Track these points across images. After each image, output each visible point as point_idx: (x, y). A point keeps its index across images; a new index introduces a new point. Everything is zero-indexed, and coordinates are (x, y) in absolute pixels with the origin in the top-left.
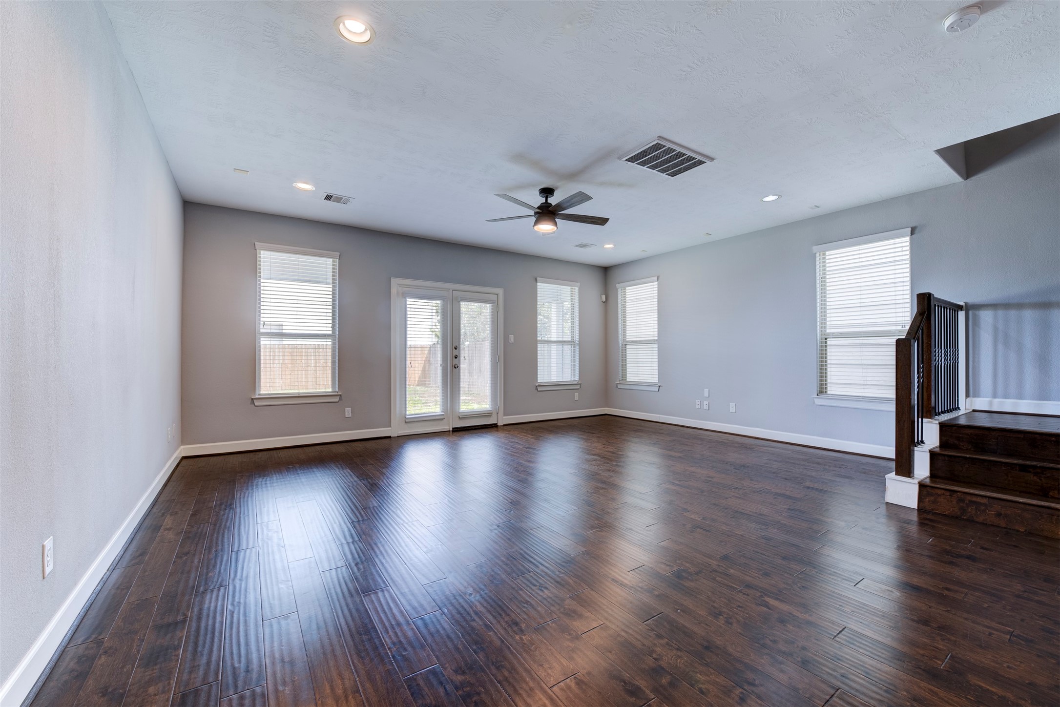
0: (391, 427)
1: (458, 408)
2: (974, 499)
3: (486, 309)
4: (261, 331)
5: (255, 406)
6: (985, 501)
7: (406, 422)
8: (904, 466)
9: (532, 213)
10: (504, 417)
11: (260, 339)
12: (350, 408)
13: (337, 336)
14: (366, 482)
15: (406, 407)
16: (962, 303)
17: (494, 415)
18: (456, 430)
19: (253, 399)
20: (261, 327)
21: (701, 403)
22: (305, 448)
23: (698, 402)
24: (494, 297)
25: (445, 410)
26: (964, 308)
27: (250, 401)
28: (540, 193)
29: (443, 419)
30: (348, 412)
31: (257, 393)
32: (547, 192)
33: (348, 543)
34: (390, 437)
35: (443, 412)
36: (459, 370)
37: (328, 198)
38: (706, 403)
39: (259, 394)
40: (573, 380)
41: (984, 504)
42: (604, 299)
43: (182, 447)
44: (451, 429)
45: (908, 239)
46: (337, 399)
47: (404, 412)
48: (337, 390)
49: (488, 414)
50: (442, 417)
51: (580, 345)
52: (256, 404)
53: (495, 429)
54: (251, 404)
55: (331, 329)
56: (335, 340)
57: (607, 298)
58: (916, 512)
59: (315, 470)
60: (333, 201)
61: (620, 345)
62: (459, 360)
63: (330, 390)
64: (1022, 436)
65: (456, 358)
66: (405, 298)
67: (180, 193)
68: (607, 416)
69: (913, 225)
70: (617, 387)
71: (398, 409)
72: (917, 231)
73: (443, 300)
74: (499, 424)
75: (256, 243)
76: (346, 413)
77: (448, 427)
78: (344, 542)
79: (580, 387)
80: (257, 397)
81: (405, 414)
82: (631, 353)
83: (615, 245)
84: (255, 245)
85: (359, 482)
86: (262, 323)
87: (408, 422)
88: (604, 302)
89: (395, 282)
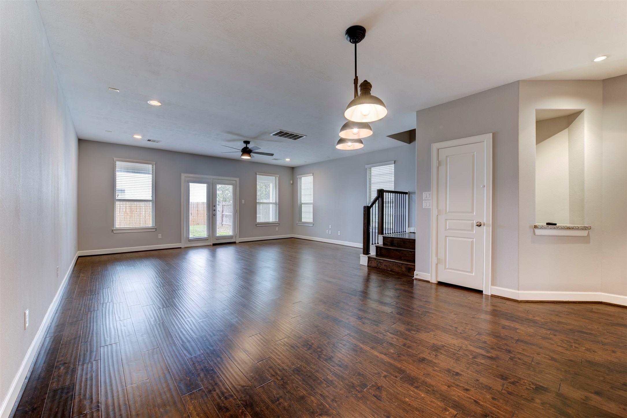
0: (181, 243)
1: (215, 234)
2: (380, 261)
3: (230, 187)
4: (117, 198)
5: (114, 233)
6: (382, 261)
7: (189, 241)
8: (366, 251)
9: (241, 151)
10: (239, 239)
11: (116, 202)
12: (161, 234)
13: (154, 201)
14: (165, 263)
15: (189, 234)
16: (408, 192)
17: (234, 238)
18: (214, 245)
19: (112, 230)
20: (117, 197)
21: (328, 231)
22: (139, 252)
23: (327, 231)
24: (234, 182)
25: (209, 236)
26: (408, 193)
27: (111, 231)
28: (244, 143)
29: (208, 240)
30: (160, 236)
31: (115, 227)
32: (247, 142)
33: (154, 278)
34: (181, 248)
35: (208, 236)
36: (216, 216)
37: (149, 140)
38: (330, 231)
39: (116, 228)
40: (276, 221)
41: (382, 263)
42: (291, 182)
43: (78, 252)
44: (212, 244)
45: (393, 165)
46: (154, 230)
47: (188, 236)
48: (154, 226)
49: (231, 237)
50: (208, 239)
51: (279, 204)
52: (114, 232)
53: (235, 244)
54: (112, 232)
55: (151, 198)
56: (153, 203)
57: (293, 182)
58: (367, 267)
59: (143, 259)
60: (151, 141)
61: (299, 205)
62: (216, 212)
63: (151, 226)
64: (401, 240)
65: (214, 211)
66: (188, 183)
67: (78, 136)
68: (293, 239)
69: (395, 160)
70: (297, 224)
71: (185, 235)
72: (396, 162)
73: (208, 184)
74: (236, 242)
75: (114, 158)
76: (159, 237)
77: (210, 243)
78: (152, 277)
79: (279, 225)
80: (115, 229)
81: (189, 237)
82: (304, 209)
83: (291, 160)
84: (113, 159)
85: (162, 263)
86: (117, 195)
87: (190, 241)
88: (292, 184)
89: (183, 176)
